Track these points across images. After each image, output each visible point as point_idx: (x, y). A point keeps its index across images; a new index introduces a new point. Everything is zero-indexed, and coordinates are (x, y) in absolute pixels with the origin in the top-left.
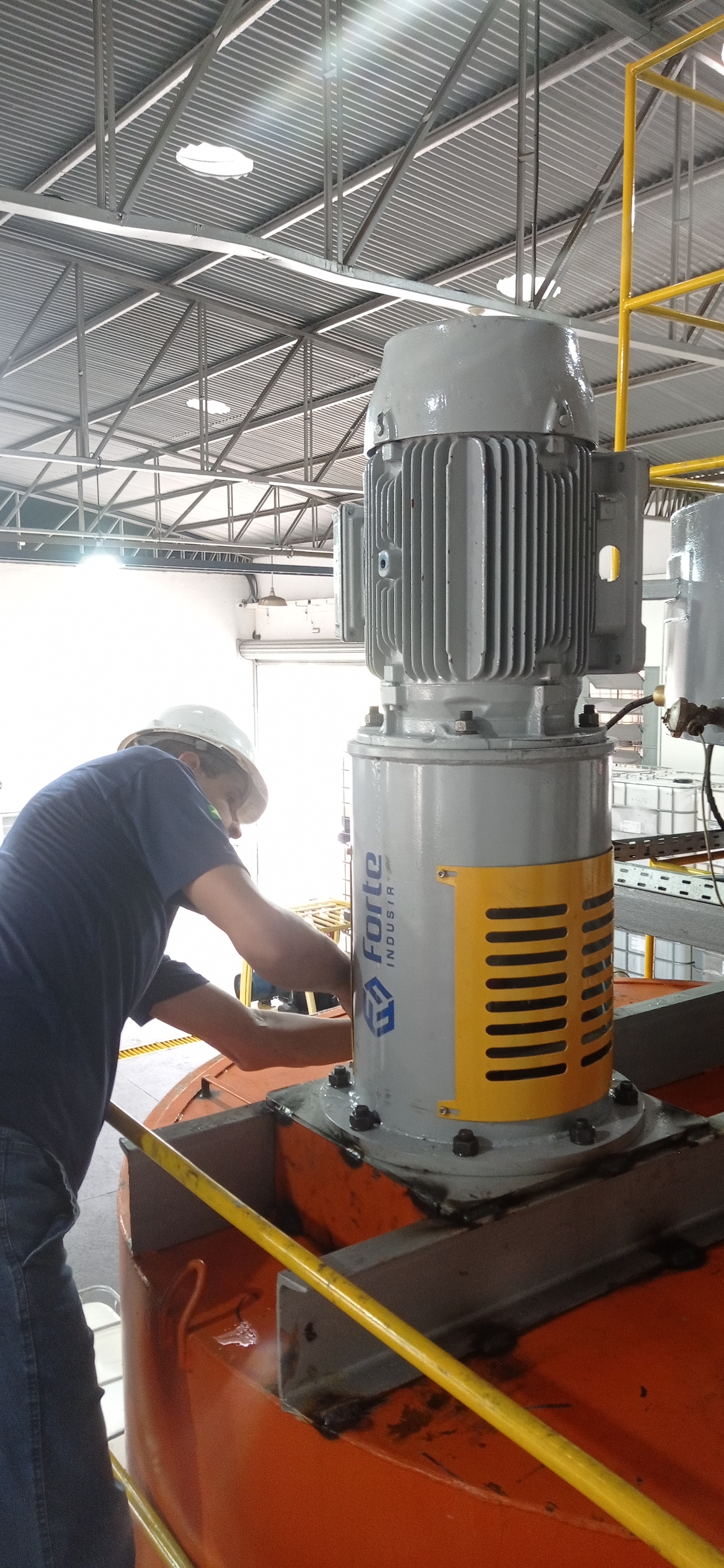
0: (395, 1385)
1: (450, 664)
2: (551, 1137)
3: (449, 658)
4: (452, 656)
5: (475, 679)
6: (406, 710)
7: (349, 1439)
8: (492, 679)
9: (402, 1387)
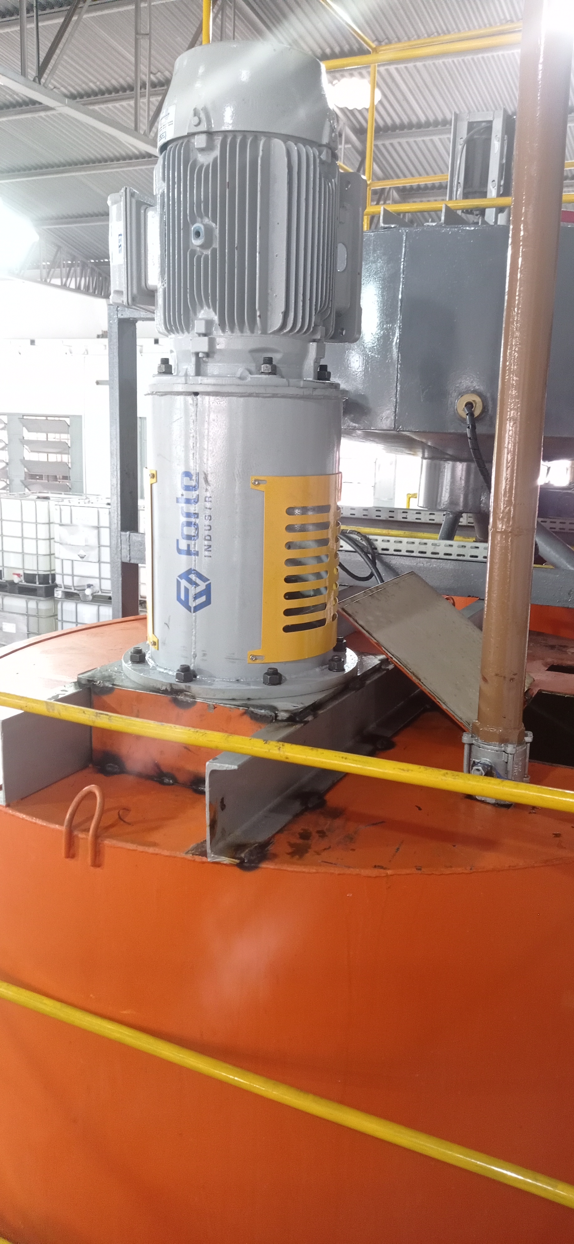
0: (274, 832)
1: (258, 319)
2: (318, 670)
3: (258, 314)
4: (260, 313)
5: (274, 333)
6: (213, 357)
7: (267, 866)
8: (284, 334)
9: (278, 833)
